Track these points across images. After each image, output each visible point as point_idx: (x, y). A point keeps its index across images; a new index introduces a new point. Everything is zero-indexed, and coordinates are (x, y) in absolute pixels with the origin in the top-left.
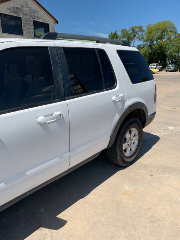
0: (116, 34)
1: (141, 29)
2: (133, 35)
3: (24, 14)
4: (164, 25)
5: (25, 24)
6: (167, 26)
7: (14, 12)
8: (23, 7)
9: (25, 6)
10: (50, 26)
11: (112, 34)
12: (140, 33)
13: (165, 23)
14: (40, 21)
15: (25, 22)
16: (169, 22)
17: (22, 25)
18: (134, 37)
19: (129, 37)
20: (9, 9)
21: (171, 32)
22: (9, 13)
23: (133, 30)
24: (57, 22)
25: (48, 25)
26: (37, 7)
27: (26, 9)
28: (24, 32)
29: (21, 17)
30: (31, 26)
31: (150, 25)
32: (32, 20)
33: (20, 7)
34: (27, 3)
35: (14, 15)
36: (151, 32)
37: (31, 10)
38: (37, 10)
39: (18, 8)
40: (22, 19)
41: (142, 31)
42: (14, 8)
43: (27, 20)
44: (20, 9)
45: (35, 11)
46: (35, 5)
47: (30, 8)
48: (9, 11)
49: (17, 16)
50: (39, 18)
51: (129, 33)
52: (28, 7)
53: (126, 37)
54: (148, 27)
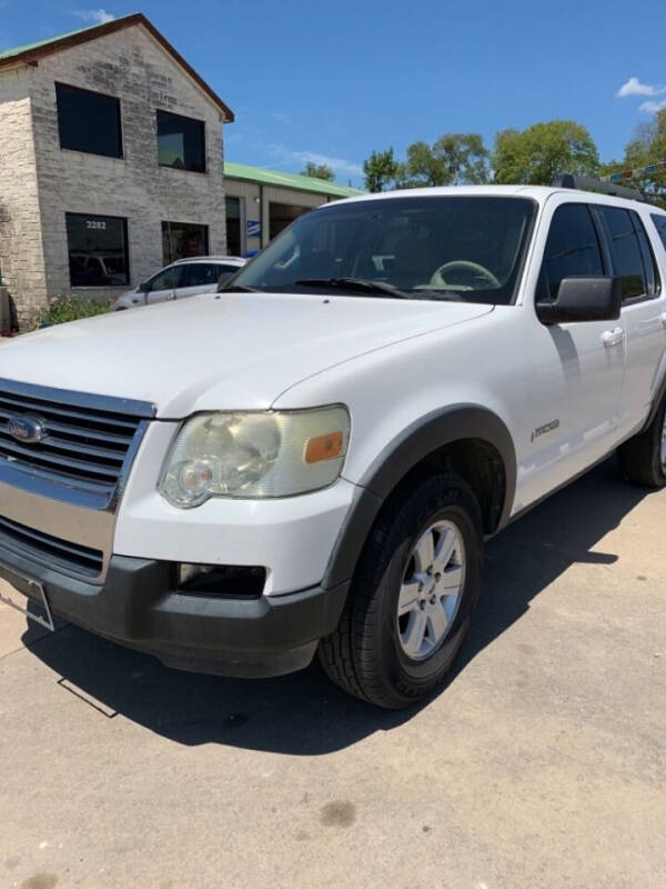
0: (387, 160)
1: (475, 145)
2: (448, 165)
3: (127, 88)
4: (556, 133)
5: (130, 119)
6: (564, 138)
7: (97, 79)
8: (125, 62)
9: (132, 60)
10: (208, 127)
11: (374, 157)
12: (473, 160)
13: (557, 128)
14: (177, 110)
15: (129, 114)
16: (569, 125)
17: (119, 122)
18: (452, 170)
19: (434, 173)
20: (83, 69)
21: (579, 157)
22: (81, 82)
23: (449, 148)
24: (230, 117)
25: (201, 124)
26: (170, 65)
27: (135, 70)
28: (127, 147)
29: (119, 95)
30: (149, 127)
31: (507, 133)
32: (153, 108)
33: (116, 63)
34: (137, 49)
35: (96, 89)
36: (510, 157)
37: (150, 75)
38: (167, 75)
39: (110, 67)
40: (122, 105)
41: (480, 152)
42: (99, 64)
43: (135, 108)
44: (117, 71)
45: (164, 78)
46: (164, 59)
47: (148, 66)
48: (81, 75)
49: (108, 92)
50: (173, 101)
51: (435, 157)
52: (141, 64)
53: (423, 172)
54: (500, 140)
